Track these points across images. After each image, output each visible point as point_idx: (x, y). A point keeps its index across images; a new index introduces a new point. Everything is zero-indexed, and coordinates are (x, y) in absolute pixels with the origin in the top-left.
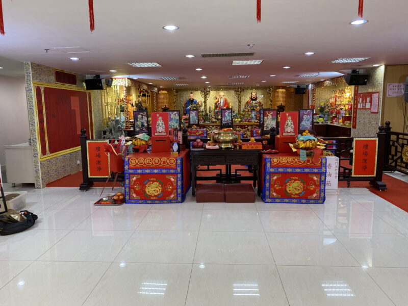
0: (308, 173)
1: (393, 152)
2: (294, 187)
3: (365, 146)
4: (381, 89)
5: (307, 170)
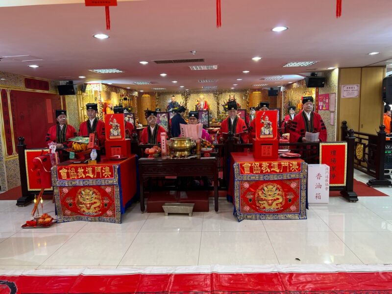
4: (336, 90)
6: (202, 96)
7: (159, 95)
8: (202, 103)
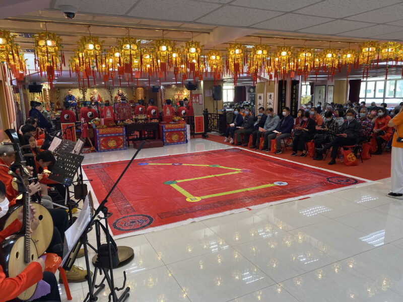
0: (180, 131)
1: (210, 123)
2: (175, 137)
3: (199, 119)
4: (203, 93)
5: (179, 130)
6: (95, 90)
7: (59, 90)
8: (96, 97)
